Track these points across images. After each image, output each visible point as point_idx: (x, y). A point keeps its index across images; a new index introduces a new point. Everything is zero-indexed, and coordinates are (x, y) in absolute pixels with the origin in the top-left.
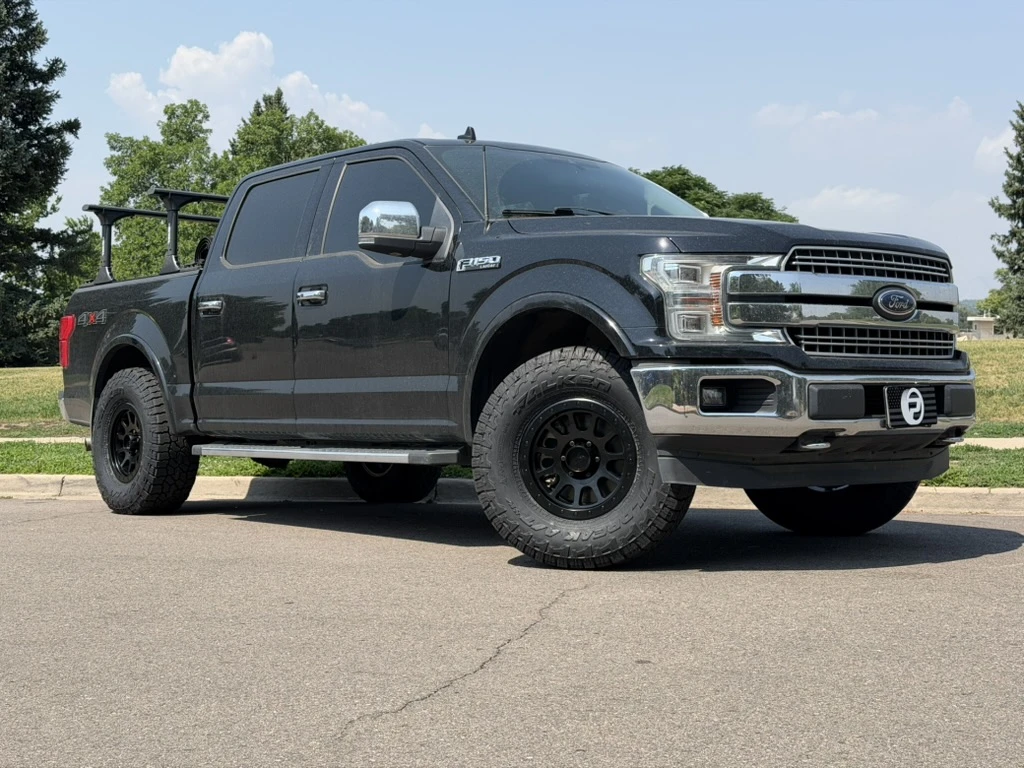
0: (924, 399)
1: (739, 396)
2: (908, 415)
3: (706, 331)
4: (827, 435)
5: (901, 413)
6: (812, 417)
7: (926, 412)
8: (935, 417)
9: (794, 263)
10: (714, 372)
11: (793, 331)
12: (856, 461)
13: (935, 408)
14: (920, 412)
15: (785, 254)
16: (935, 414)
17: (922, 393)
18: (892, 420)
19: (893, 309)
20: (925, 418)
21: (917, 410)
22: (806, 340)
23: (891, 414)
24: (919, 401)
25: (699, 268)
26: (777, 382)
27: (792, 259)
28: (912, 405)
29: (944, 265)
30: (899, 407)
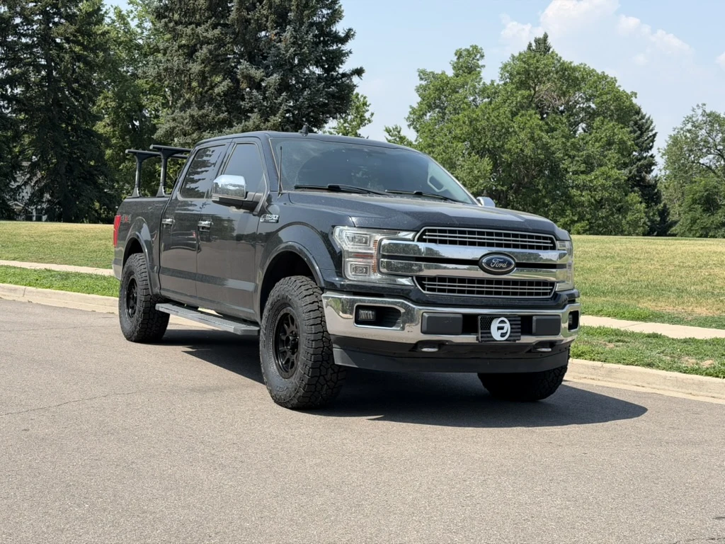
0: (511, 325)
1: (384, 317)
2: (496, 335)
3: (369, 276)
4: (440, 344)
5: (490, 333)
6: (423, 332)
7: (511, 332)
8: (520, 336)
9: (424, 237)
10: (364, 301)
11: (420, 280)
12: (472, 358)
13: (520, 330)
14: (507, 333)
15: (418, 232)
16: (520, 334)
17: (509, 321)
18: (481, 337)
19: (494, 267)
20: (510, 336)
21: (504, 331)
22: (428, 285)
23: (481, 333)
24: (507, 326)
25: (368, 236)
26: (402, 311)
27: (423, 233)
28: (500, 328)
29: (551, 239)
30: (489, 328)
